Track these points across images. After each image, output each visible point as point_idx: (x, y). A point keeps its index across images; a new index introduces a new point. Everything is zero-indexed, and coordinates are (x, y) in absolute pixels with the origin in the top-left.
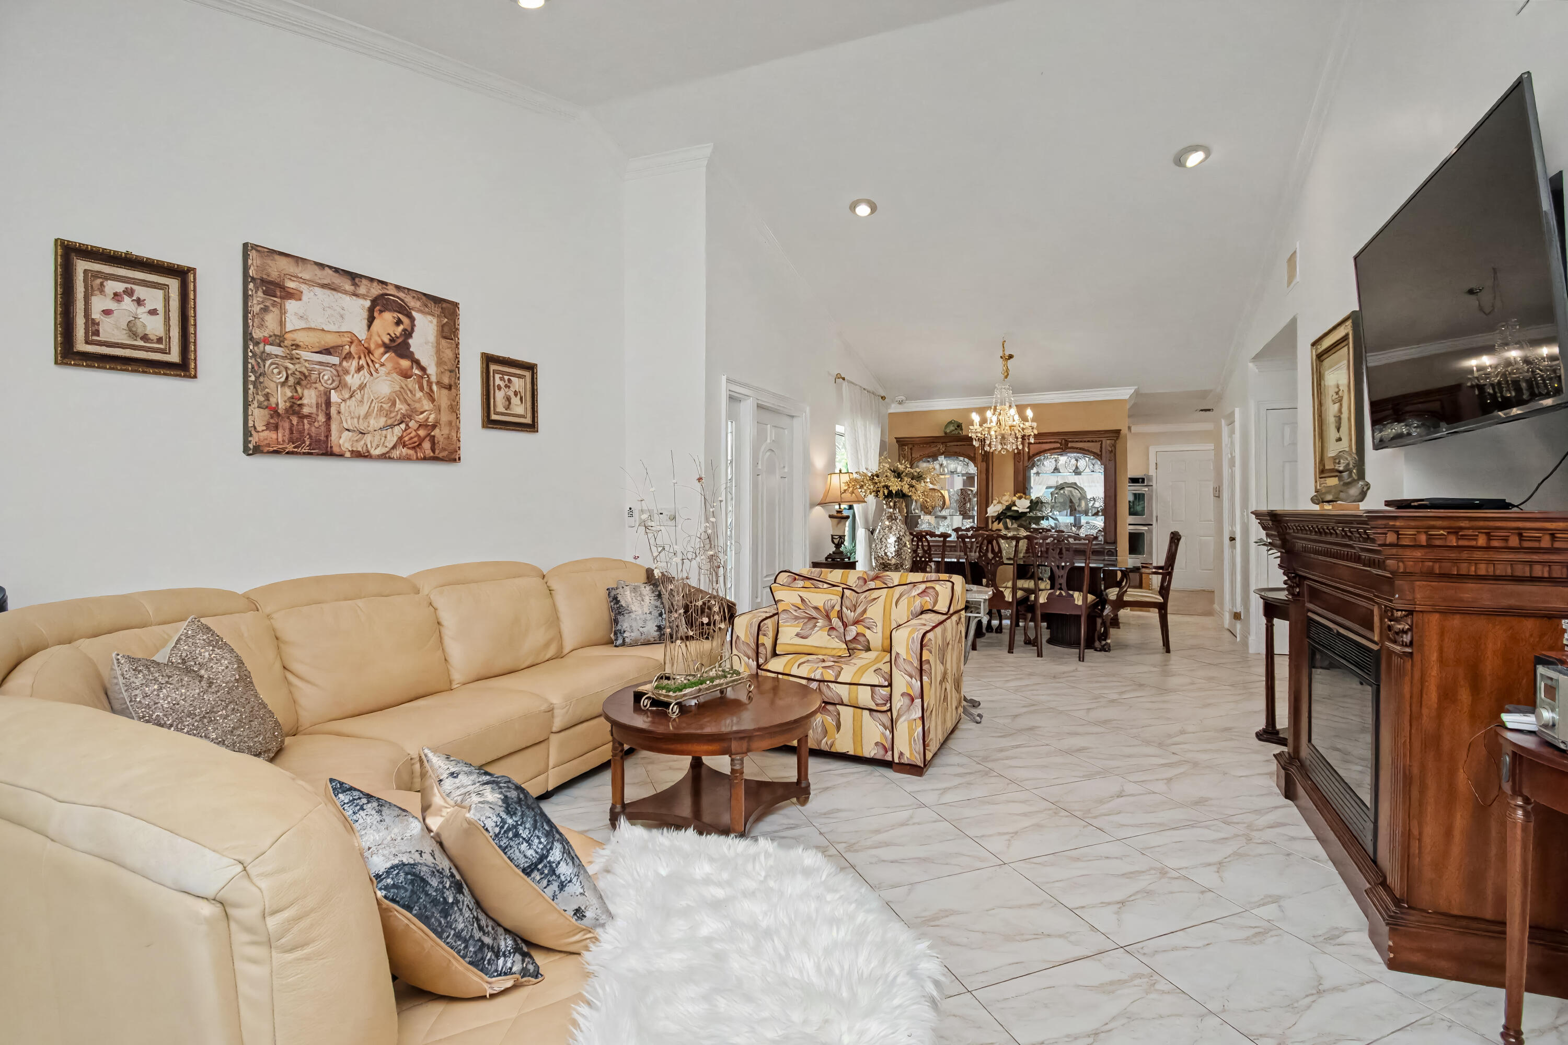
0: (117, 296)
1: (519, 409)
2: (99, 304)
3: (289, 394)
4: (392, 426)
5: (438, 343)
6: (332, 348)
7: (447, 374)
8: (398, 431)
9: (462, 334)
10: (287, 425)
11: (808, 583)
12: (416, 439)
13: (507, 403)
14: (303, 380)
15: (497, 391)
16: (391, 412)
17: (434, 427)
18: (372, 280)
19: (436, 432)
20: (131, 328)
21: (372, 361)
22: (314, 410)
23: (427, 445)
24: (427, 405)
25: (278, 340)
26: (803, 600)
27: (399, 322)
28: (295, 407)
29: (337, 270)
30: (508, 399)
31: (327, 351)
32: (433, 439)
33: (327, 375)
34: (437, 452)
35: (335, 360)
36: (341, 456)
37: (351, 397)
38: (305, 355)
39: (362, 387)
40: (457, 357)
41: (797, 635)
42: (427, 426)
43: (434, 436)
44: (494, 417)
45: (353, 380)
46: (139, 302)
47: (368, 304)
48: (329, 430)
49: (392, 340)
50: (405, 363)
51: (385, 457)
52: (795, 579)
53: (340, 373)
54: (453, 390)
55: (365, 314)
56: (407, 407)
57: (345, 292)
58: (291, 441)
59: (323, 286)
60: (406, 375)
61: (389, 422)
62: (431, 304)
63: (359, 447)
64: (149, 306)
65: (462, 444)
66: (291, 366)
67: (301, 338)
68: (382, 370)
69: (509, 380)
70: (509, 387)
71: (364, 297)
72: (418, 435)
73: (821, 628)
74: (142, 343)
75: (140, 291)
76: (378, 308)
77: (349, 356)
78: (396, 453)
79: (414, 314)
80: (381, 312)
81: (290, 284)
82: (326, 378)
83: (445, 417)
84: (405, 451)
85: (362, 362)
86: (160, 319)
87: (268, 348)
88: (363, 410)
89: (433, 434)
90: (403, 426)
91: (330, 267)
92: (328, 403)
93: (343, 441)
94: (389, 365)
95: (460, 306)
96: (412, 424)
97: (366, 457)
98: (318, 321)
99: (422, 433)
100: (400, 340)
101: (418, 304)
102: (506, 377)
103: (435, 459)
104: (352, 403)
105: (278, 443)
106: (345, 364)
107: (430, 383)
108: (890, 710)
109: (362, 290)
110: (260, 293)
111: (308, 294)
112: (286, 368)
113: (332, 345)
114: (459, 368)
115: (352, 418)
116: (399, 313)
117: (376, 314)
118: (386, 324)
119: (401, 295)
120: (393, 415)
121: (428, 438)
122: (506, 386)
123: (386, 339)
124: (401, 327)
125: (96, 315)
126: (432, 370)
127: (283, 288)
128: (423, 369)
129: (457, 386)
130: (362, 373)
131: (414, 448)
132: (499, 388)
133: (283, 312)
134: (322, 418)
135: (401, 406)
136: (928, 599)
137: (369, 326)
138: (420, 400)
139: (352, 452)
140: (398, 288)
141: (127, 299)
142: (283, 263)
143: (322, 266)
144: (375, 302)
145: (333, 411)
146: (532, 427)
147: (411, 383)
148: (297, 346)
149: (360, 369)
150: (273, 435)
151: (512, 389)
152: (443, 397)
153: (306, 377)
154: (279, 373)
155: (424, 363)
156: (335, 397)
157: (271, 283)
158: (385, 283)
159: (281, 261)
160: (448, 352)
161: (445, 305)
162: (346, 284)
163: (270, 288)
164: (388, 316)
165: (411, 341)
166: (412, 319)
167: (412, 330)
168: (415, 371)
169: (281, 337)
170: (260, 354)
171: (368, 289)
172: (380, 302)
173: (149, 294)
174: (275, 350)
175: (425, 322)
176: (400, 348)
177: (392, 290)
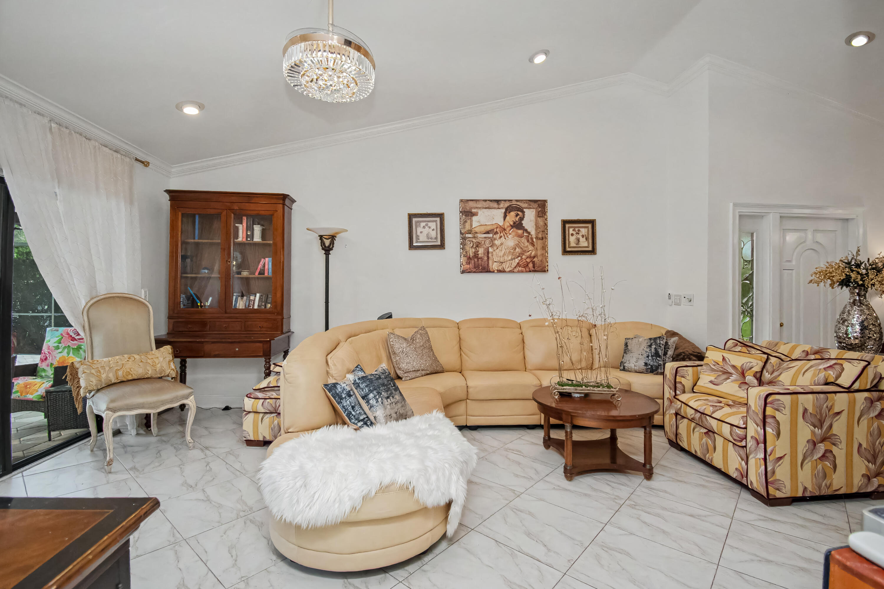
0: (424, 227)
1: (584, 243)
2: (419, 230)
3: (474, 250)
4: (514, 259)
5: (536, 220)
6: (490, 231)
7: (541, 233)
8: (517, 261)
9: (548, 214)
10: (473, 262)
11: (744, 349)
12: (525, 263)
13: (577, 242)
14: (478, 245)
15: (570, 236)
16: (514, 253)
17: (534, 257)
18: (505, 201)
19: (535, 259)
20: (428, 236)
21: (506, 233)
22: (483, 255)
23: (531, 265)
24: (531, 248)
25: (470, 232)
26: (724, 359)
27: (517, 215)
28: (476, 255)
29: (491, 201)
30: (578, 240)
31: (488, 233)
32: (534, 263)
33: (488, 242)
34: (536, 268)
35: (491, 235)
36: (493, 272)
37: (497, 248)
38: (479, 235)
39: (502, 244)
40: (546, 225)
41: (711, 382)
42: (531, 257)
43: (534, 261)
44: (568, 249)
45: (497, 242)
46: (430, 228)
47: (504, 210)
48: (488, 262)
49: (514, 223)
50: (520, 232)
51: (511, 272)
52: (737, 345)
53: (492, 240)
54: (544, 240)
55: (503, 215)
56: (521, 250)
57: (495, 208)
58: (475, 268)
59: (486, 208)
60: (521, 236)
61: (513, 257)
62: (532, 204)
63: (500, 268)
64: (432, 228)
65: (549, 264)
66: (474, 240)
67: (477, 230)
68: (510, 236)
69: (579, 230)
70: (579, 234)
71: (502, 208)
72: (527, 261)
73: (735, 380)
74: (430, 240)
75: (430, 224)
76: (508, 211)
77: (496, 233)
78: (516, 270)
79: (524, 210)
80: (509, 212)
81: (473, 210)
82: (487, 243)
83: (539, 253)
84: (520, 269)
85: (502, 234)
86: (435, 231)
87: (467, 235)
88: (501, 254)
89: (534, 260)
90: (519, 258)
91: (489, 200)
92: (488, 253)
93: (494, 266)
94: (513, 234)
95: (548, 201)
96: (524, 257)
97: (504, 272)
98: (484, 221)
99: (528, 260)
100: (518, 222)
101: (526, 205)
102: (577, 229)
103: (535, 271)
104: (497, 251)
105: (470, 269)
106: (495, 236)
107: (532, 239)
108: (746, 447)
109: (501, 206)
110: (464, 216)
111: (480, 212)
112: (473, 241)
113: (490, 230)
114: (547, 229)
115: (498, 257)
116: (517, 211)
117: (507, 214)
118: (512, 217)
119: (518, 203)
120: (515, 254)
121: (531, 262)
122: (577, 233)
123: (512, 223)
124: (518, 217)
125: (419, 233)
126: (533, 233)
127: (471, 212)
128: (529, 233)
129: (546, 238)
130: (501, 239)
131: (524, 267)
132: (572, 235)
133: (471, 221)
134: (486, 258)
135: (519, 250)
136: (832, 373)
137: (504, 220)
138: (527, 247)
139: (498, 270)
140: (517, 201)
141: (426, 227)
142: (471, 204)
143: (485, 201)
144: (506, 209)
145: (490, 255)
146: (593, 252)
147: (524, 240)
148: (476, 233)
149: (501, 237)
150: (468, 266)
151: (581, 234)
152: (539, 244)
153: (480, 243)
154: (470, 244)
155: (529, 230)
156: (491, 250)
157: (467, 212)
158: (511, 200)
159: (470, 203)
160: (541, 223)
161: (539, 202)
162: (495, 205)
163: (467, 214)
164: (513, 214)
165: (523, 222)
166: (523, 212)
167: (524, 217)
168: (525, 234)
169: (471, 230)
170: (464, 238)
171: (504, 205)
172: (509, 209)
173: (432, 224)
174: (469, 235)
175: (530, 213)
176: (518, 226)
177: (514, 202)
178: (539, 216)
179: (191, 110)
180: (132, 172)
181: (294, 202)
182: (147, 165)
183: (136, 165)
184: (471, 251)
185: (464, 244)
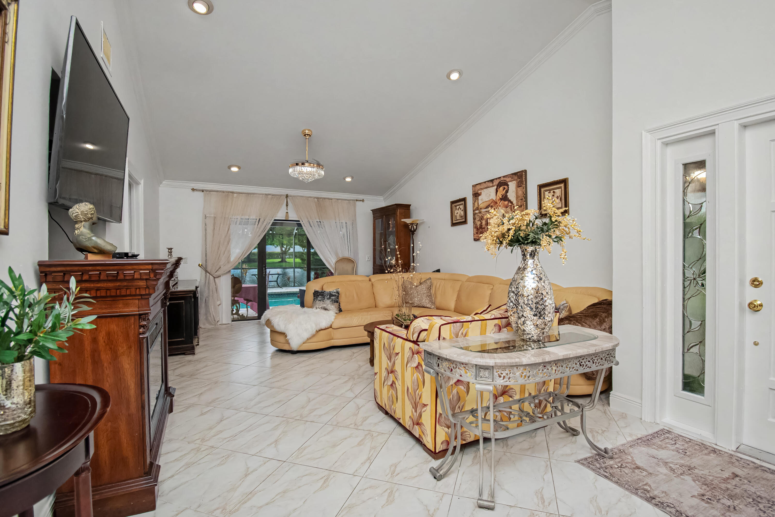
3: (480, 223)
5: (517, 190)
7: (520, 201)
10: (479, 232)
14: (482, 218)
18: (496, 179)
21: (497, 206)
22: (485, 226)
27: (504, 188)
28: (481, 226)
31: (487, 207)
35: (489, 209)
38: (483, 210)
40: (523, 193)
47: (496, 187)
49: (503, 196)
50: (506, 203)
55: (495, 191)
57: (490, 187)
59: (486, 188)
60: (507, 207)
62: (514, 176)
67: (481, 206)
68: (500, 208)
69: (554, 192)
70: (554, 195)
77: (492, 207)
79: (509, 183)
80: (499, 188)
81: (479, 192)
85: (495, 207)
91: (487, 181)
92: (488, 223)
94: (502, 205)
100: (505, 195)
102: (552, 192)
109: (494, 184)
110: (474, 198)
111: (482, 191)
112: (479, 216)
113: (488, 205)
116: (505, 185)
117: (498, 190)
118: (501, 191)
122: (551, 195)
123: (501, 197)
124: (505, 190)
126: (515, 202)
127: (478, 194)
137: (496, 195)
140: (504, 177)
144: (497, 186)
148: (481, 209)
150: (477, 235)
151: (556, 196)
154: (478, 218)
155: (512, 200)
158: (500, 177)
159: (477, 186)
160: (520, 193)
161: (518, 174)
162: (491, 184)
163: (476, 195)
164: (501, 188)
165: (508, 194)
166: (508, 185)
167: (508, 190)
168: (510, 204)
169: (478, 208)
170: (474, 214)
171: (496, 183)
172: (499, 185)
173: (462, 207)
174: (477, 212)
175: (512, 185)
176: (505, 198)
177: (502, 179)
178: (519, 186)
179: (348, 179)
180: (355, 206)
181: (409, 206)
182: (363, 201)
183: (358, 203)
184: (478, 223)
185: (474, 219)
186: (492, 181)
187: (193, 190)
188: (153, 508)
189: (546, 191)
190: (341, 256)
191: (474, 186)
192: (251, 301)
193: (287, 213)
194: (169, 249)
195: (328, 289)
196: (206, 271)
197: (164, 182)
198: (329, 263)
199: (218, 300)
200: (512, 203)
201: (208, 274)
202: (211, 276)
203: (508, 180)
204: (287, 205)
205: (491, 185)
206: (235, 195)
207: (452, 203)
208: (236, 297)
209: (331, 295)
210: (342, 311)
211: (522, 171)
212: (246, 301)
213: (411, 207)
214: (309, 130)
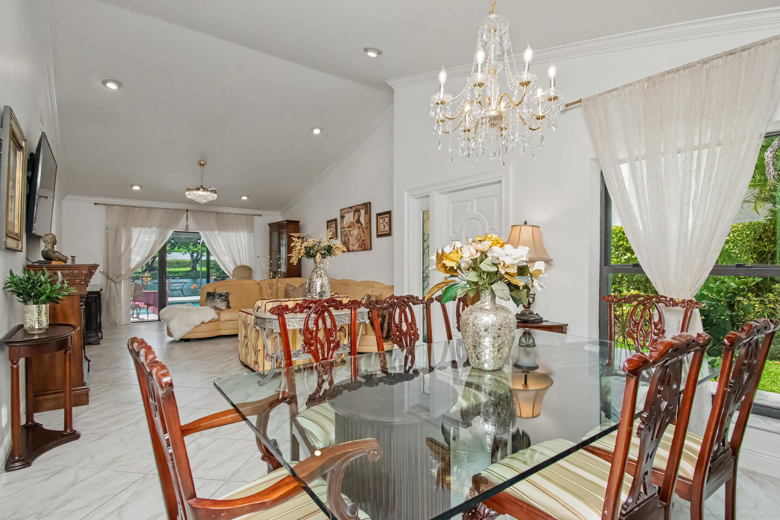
1: (386, 229)
4: (358, 242)
5: (365, 216)
9: (371, 211)
12: (361, 245)
13: (384, 228)
15: (380, 224)
17: (365, 240)
19: (365, 242)
21: (354, 227)
23: (363, 246)
27: (358, 214)
30: (384, 226)
31: (349, 227)
34: (367, 247)
36: (351, 251)
37: (352, 237)
42: (363, 241)
45: (352, 233)
47: (353, 212)
50: (359, 225)
53: (350, 232)
55: (353, 215)
60: (359, 228)
62: (364, 206)
63: (353, 249)
67: (345, 226)
68: (356, 228)
69: (384, 219)
70: (384, 221)
76: (355, 213)
77: (351, 227)
78: (358, 250)
79: (361, 210)
88: (353, 240)
91: (348, 208)
93: (351, 248)
95: (371, 203)
96: (361, 241)
97: (354, 251)
99: (362, 243)
100: (358, 219)
106: (351, 229)
107: (364, 229)
111: (346, 215)
113: (349, 225)
114: (371, 221)
115: (352, 242)
118: (356, 216)
120: (358, 239)
121: (364, 244)
123: (356, 220)
131: (361, 248)
132: (382, 223)
135: (359, 237)
137: (353, 218)
138: (362, 234)
145: (349, 241)
147: (361, 230)
148: (345, 228)
149: (353, 229)
155: (362, 223)
156: (350, 238)
159: (343, 210)
160: (367, 218)
163: (342, 217)
164: (357, 213)
165: (360, 218)
166: (360, 212)
167: (360, 215)
170: (341, 232)
171: (354, 209)
172: (355, 211)
173: (334, 225)
174: (343, 230)
175: (363, 212)
176: (358, 221)
177: (357, 207)
178: (366, 213)
179: (244, 198)
180: (253, 220)
181: (298, 222)
182: (261, 215)
183: (255, 217)
184: (344, 239)
185: (341, 236)
186: (351, 208)
187: (96, 204)
188: (87, 403)
189: (381, 218)
190: (239, 264)
191: (341, 210)
192: (151, 305)
193: (187, 225)
194: (72, 257)
195: (219, 291)
196: (107, 277)
197: (67, 197)
198: (227, 269)
199: (119, 303)
200: (362, 225)
201: (109, 280)
202: (112, 282)
203: (360, 208)
204: (187, 219)
205: (351, 210)
206: (137, 209)
207: (328, 222)
208: (137, 301)
209: (221, 295)
210: (230, 308)
211: (367, 203)
212: (146, 306)
213: (300, 223)
214: (203, 161)
